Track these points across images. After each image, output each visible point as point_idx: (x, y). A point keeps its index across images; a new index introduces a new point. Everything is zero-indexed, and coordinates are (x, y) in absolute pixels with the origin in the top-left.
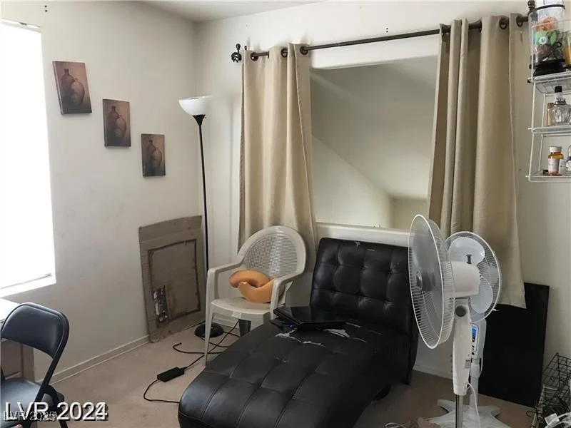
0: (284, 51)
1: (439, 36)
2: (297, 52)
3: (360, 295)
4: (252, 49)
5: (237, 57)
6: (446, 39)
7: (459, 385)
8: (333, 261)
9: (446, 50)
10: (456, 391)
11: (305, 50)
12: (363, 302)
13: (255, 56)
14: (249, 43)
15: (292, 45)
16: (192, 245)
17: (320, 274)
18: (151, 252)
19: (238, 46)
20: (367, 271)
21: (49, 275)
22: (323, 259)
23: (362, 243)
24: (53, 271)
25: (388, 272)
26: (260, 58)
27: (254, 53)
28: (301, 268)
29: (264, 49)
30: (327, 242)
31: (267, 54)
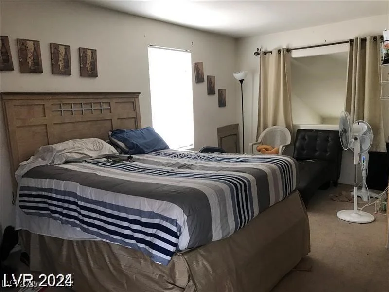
0: (279, 51)
1: (349, 44)
2: (285, 52)
3: (316, 151)
4: (263, 50)
5: (257, 54)
6: (351, 45)
7: (356, 161)
8: (304, 138)
9: (351, 49)
10: (355, 164)
11: (289, 50)
12: (317, 153)
13: (265, 53)
14: (262, 48)
15: (283, 49)
16: (234, 137)
17: (297, 144)
18: (221, 138)
19: (258, 49)
20: (319, 141)
21: (192, 145)
22: (299, 138)
23: (316, 130)
24: (193, 143)
25: (327, 141)
26: (267, 54)
27: (265, 52)
28: (289, 142)
29: (269, 49)
30: (300, 131)
31: (271, 52)
